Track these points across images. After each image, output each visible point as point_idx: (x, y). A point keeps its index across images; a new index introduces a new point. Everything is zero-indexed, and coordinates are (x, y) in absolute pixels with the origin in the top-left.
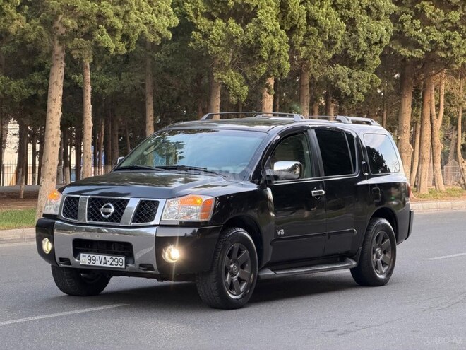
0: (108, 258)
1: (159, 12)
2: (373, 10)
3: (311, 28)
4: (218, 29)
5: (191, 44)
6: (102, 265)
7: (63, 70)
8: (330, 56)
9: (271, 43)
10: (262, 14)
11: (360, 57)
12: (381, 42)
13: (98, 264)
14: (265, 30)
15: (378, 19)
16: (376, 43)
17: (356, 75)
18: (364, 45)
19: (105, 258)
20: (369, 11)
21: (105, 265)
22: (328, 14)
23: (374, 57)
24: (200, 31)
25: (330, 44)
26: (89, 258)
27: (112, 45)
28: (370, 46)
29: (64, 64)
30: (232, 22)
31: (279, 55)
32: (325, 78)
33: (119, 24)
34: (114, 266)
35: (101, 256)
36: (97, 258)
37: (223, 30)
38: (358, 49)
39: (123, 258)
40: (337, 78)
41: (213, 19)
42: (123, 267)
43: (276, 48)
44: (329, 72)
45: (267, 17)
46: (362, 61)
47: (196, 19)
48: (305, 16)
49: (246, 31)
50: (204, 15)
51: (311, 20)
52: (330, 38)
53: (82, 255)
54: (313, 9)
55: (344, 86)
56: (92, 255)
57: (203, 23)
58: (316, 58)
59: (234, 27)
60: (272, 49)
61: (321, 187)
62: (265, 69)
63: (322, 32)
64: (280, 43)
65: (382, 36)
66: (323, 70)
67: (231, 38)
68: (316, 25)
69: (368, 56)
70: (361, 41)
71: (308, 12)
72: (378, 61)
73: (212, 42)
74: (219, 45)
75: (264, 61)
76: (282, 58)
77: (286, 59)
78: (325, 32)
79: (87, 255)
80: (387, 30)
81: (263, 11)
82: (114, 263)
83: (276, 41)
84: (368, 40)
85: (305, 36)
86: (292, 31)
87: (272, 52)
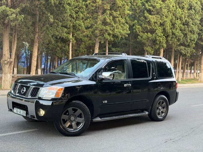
1: (124, 29)
2: (192, 31)
3: (173, 36)
4: (145, 35)
5: (138, 40)
7: (98, 45)
8: (179, 43)
9: (160, 40)
10: (157, 31)
11: (188, 44)
12: (194, 40)
14: (158, 35)
15: (194, 34)
16: (193, 40)
17: (187, 49)
18: (189, 41)
20: (191, 32)
22: (178, 32)
23: (192, 44)
24: (140, 36)
25: (179, 40)
27: (109, 38)
28: (191, 41)
29: (99, 44)
30: (149, 34)
31: (162, 43)
32: (178, 50)
33: (111, 32)
37: (147, 36)
38: (187, 42)
40: (181, 50)
41: (144, 33)
43: (162, 40)
44: (179, 48)
45: (158, 32)
46: (189, 45)
47: (139, 33)
48: (171, 32)
49: (152, 36)
50: (141, 32)
51: (173, 34)
52: (179, 38)
54: (174, 31)
55: (183, 52)
57: (141, 34)
58: (175, 44)
59: (149, 35)
60: (160, 41)
61: (129, 83)
62: (158, 46)
63: (176, 37)
64: (163, 39)
65: (195, 38)
66: (177, 48)
67: (148, 38)
68: (175, 35)
69: (190, 44)
70: (188, 40)
71: (172, 31)
72: (194, 45)
73: (143, 39)
74: (145, 40)
75: (158, 44)
76: (163, 43)
77: (164, 44)
78: (177, 37)
80: (196, 37)
81: (158, 30)
83: (161, 39)
84: (190, 39)
85: (171, 38)
86: (167, 37)
87: (160, 42)
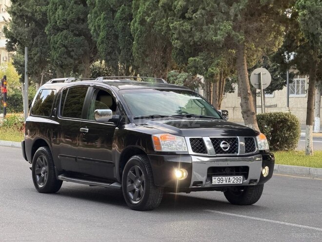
0: (231, 178)
6: (227, 183)
13: (224, 183)
19: (229, 178)
21: (229, 183)
26: (219, 179)
34: (236, 183)
35: (226, 177)
36: (224, 179)
39: (242, 177)
42: (241, 183)
53: (213, 178)
56: (220, 178)
79: (217, 178)
82: (235, 181)
